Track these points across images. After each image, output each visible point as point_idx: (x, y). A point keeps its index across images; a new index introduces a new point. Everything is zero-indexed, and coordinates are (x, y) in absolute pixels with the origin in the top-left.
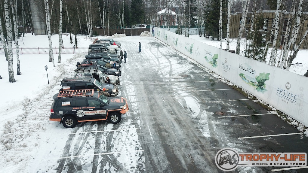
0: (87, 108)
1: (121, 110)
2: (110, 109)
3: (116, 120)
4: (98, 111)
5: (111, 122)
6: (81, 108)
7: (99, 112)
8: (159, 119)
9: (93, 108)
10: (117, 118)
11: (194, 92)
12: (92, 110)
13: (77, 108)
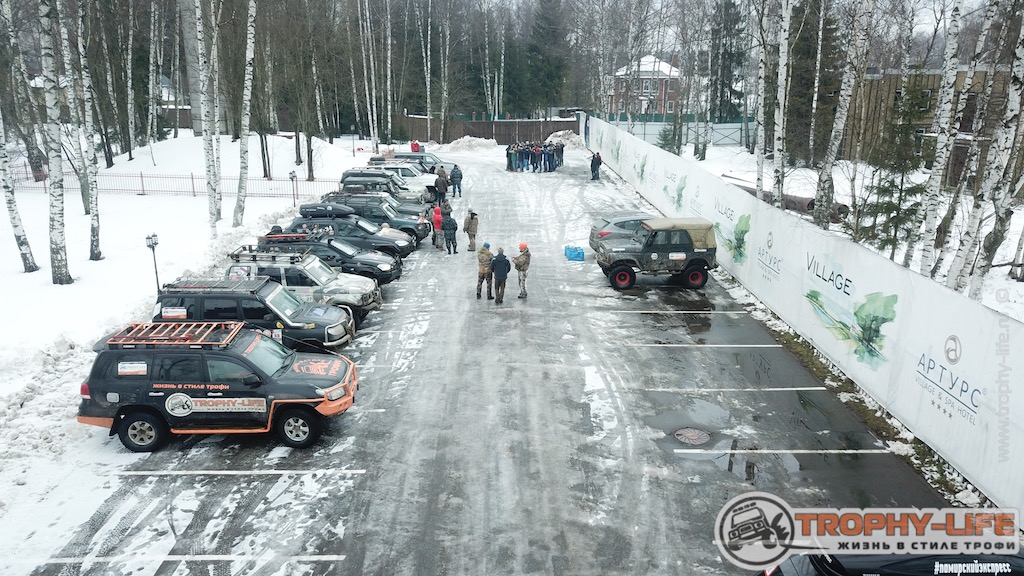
0: (202, 387)
1: (317, 403)
2: (281, 395)
3: (303, 437)
4: (239, 400)
5: (286, 442)
6: (180, 386)
7: (243, 404)
8: (458, 444)
9: (222, 387)
10: (306, 429)
11: (630, 349)
12: (220, 394)
13: (166, 386)
